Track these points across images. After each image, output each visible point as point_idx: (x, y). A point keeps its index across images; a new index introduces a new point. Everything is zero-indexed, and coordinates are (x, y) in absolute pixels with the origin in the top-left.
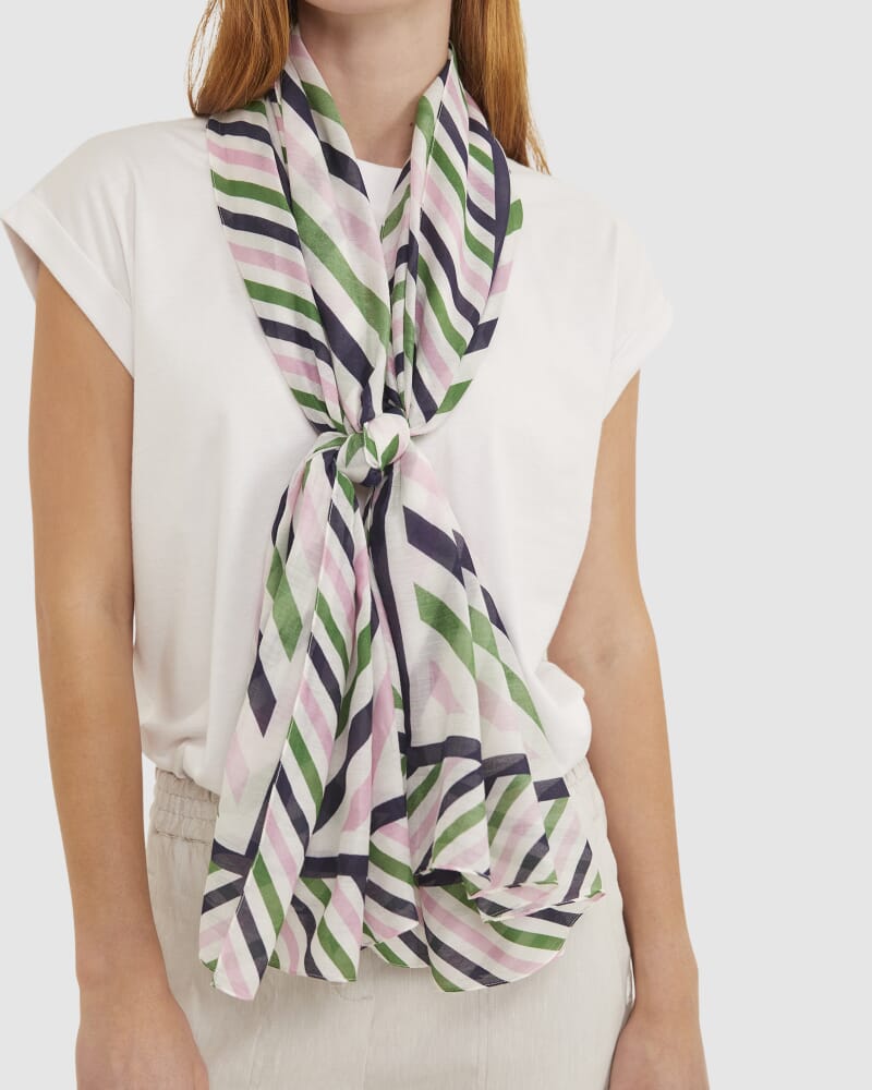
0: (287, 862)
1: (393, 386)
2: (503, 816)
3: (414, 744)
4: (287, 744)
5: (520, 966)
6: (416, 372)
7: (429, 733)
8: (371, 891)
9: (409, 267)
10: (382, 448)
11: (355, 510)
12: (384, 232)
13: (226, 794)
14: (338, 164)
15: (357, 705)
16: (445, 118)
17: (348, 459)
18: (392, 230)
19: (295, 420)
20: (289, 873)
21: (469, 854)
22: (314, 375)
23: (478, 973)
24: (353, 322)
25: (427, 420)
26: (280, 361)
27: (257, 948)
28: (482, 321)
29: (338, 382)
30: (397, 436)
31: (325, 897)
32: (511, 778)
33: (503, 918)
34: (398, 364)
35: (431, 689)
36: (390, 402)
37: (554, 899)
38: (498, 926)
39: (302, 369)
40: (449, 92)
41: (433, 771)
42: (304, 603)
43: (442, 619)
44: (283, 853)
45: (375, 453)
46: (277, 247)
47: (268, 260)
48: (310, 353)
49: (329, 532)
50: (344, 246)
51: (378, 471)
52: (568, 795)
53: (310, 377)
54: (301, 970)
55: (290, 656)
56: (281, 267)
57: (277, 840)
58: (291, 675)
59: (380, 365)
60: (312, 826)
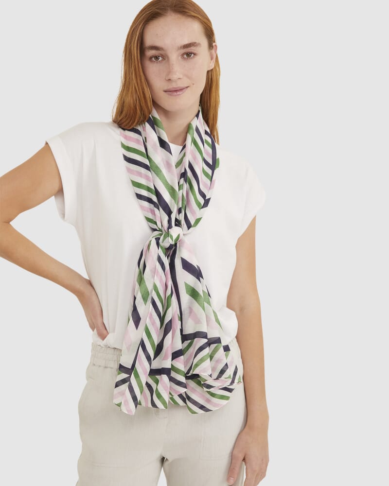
0: (145, 371)
1: (178, 218)
2: (213, 357)
3: (183, 334)
4: (144, 332)
5: (215, 405)
6: (185, 214)
7: (189, 330)
8: (172, 379)
9: (184, 179)
10: (174, 238)
11: (166, 257)
12: (176, 167)
13: (124, 349)
14: (163, 144)
15: (167, 320)
16: (198, 130)
17: (163, 240)
18: (179, 166)
20: (145, 374)
21: (205, 370)
22: (153, 213)
23: (202, 407)
24: (167, 196)
25: (188, 229)
26: (142, 207)
27: (135, 398)
28: (207, 198)
29: (161, 216)
30: (179, 234)
31: (157, 382)
32: (216, 345)
33: (211, 390)
34: (179, 211)
35: (190, 315)
36: (177, 223)
37: (227, 384)
38: (209, 392)
39: (149, 211)
40: (199, 122)
41: (191, 342)
42: (150, 287)
43: (194, 294)
44: (143, 367)
45: (172, 239)
46: (143, 170)
47: (140, 174)
48: (152, 206)
49: (158, 263)
50: (164, 171)
51: (173, 245)
52: (230, 350)
53: (152, 213)
54: (150, 405)
55: (145, 304)
56: (144, 177)
57: (141, 363)
58: (146, 310)
59: (175, 211)
60: (152, 359)
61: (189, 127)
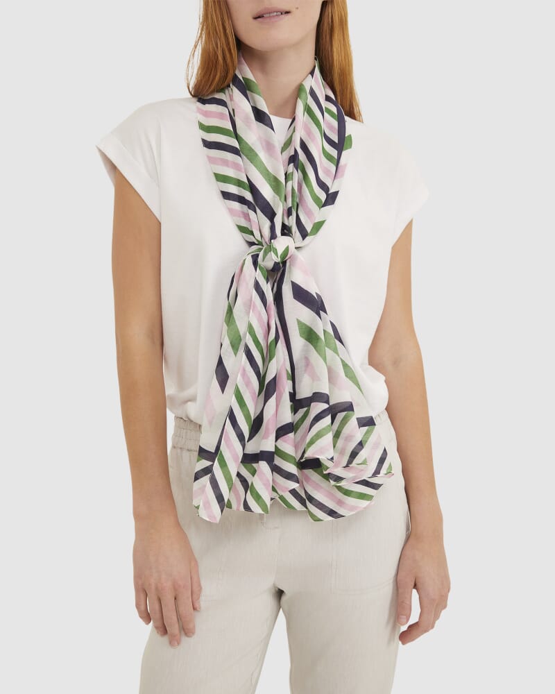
0: (235, 456)
1: (286, 223)
2: (341, 432)
3: (298, 397)
4: (234, 396)
5: (352, 508)
6: (297, 216)
7: (304, 392)
8: (276, 469)
9: (294, 165)
10: (280, 252)
11: (267, 283)
12: (283, 150)
13: (205, 424)
14: (260, 116)
15: (269, 378)
16: (313, 93)
17: (264, 258)
18: (286, 149)
19: (238, 239)
20: (236, 461)
21: (323, 449)
22: (247, 217)
23: (331, 513)
24: (267, 192)
25: (303, 239)
26: (231, 211)
27: (220, 498)
29: (259, 221)
30: (288, 247)
31: (253, 473)
32: (344, 413)
33: (342, 484)
34: (289, 212)
35: (305, 370)
36: (285, 231)
37: (366, 475)
38: (339, 488)
39: (241, 215)
40: (315, 80)
41: (306, 411)
42: (242, 328)
43: (310, 336)
44: (233, 451)
45: (276, 254)
46: (230, 156)
47: (225, 163)
48: (245, 207)
49: (254, 294)
50: (262, 155)
51: (279, 263)
52: (375, 425)
53: (245, 219)
54: (242, 508)
55: (236, 354)
56: (232, 166)
57: (229, 446)
58: (237, 364)
59: (280, 211)
60: (247, 438)
61: (300, 89)
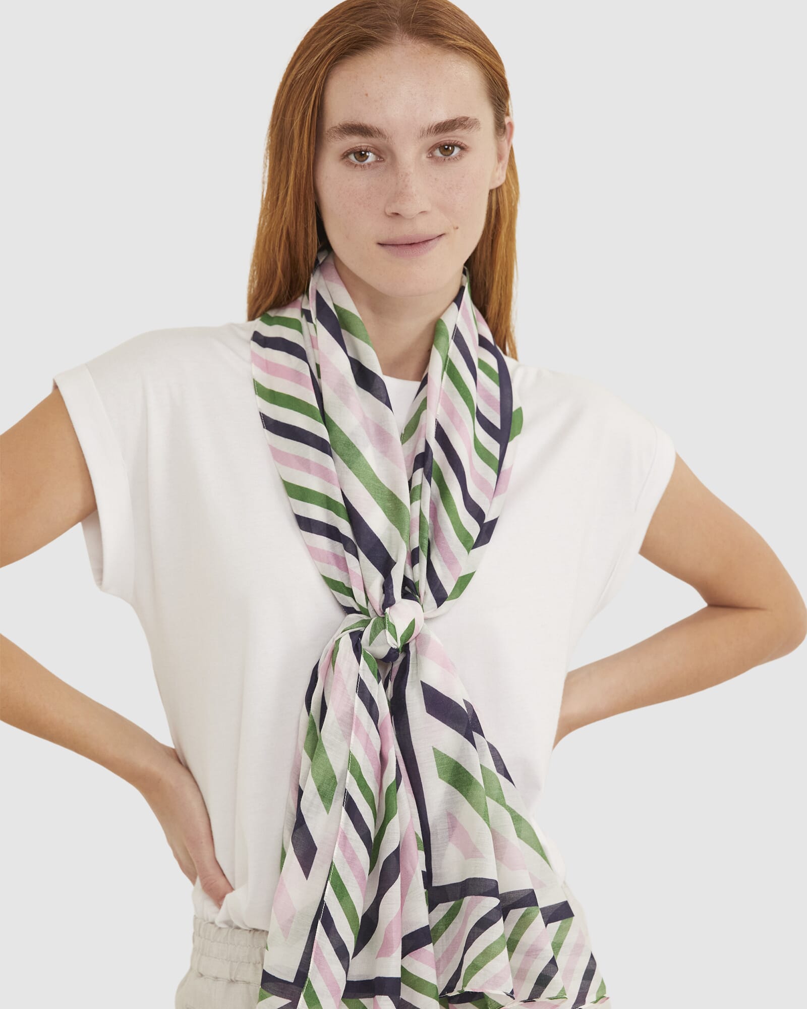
0: (331, 983)
1: (410, 577)
2: (517, 941)
3: (436, 883)
4: (329, 884)
6: (430, 564)
7: (448, 874)
8: (404, 1007)
9: (424, 472)
10: (401, 630)
11: (379, 683)
12: (404, 438)
13: (274, 928)
14: (365, 378)
15: (387, 850)
16: (458, 339)
17: (372, 639)
18: (410, 436)
20: (334, 994)
21: (497, 978)
22: (343, 565)
25: (439, 606)
26: (313, 552)
28: (487, 520)
29: (363, 574)
30: (414, 620)
32: (522, 911)
34: (414, 558)
35: (450, 836)
36: (406, 588)
39: (332, 560)
40: (462, 314)
41: (453, 908)
42: (338, 763)
43: (458, 777)
44: (329, 977)
45: (394, 635)
46: (312, 454)
47: (305, 465)
48: (339, 546)
49: (358, 702)
50: (369, 453)
51: (397, 650)
52: (573, 915)
53: (338, 566)
55: (327, 809)
56: (315, 471)
57: (323, 968)
58: (329, 826)
59: (401, 558)
60: (351, 950)
61: (435, 329)
